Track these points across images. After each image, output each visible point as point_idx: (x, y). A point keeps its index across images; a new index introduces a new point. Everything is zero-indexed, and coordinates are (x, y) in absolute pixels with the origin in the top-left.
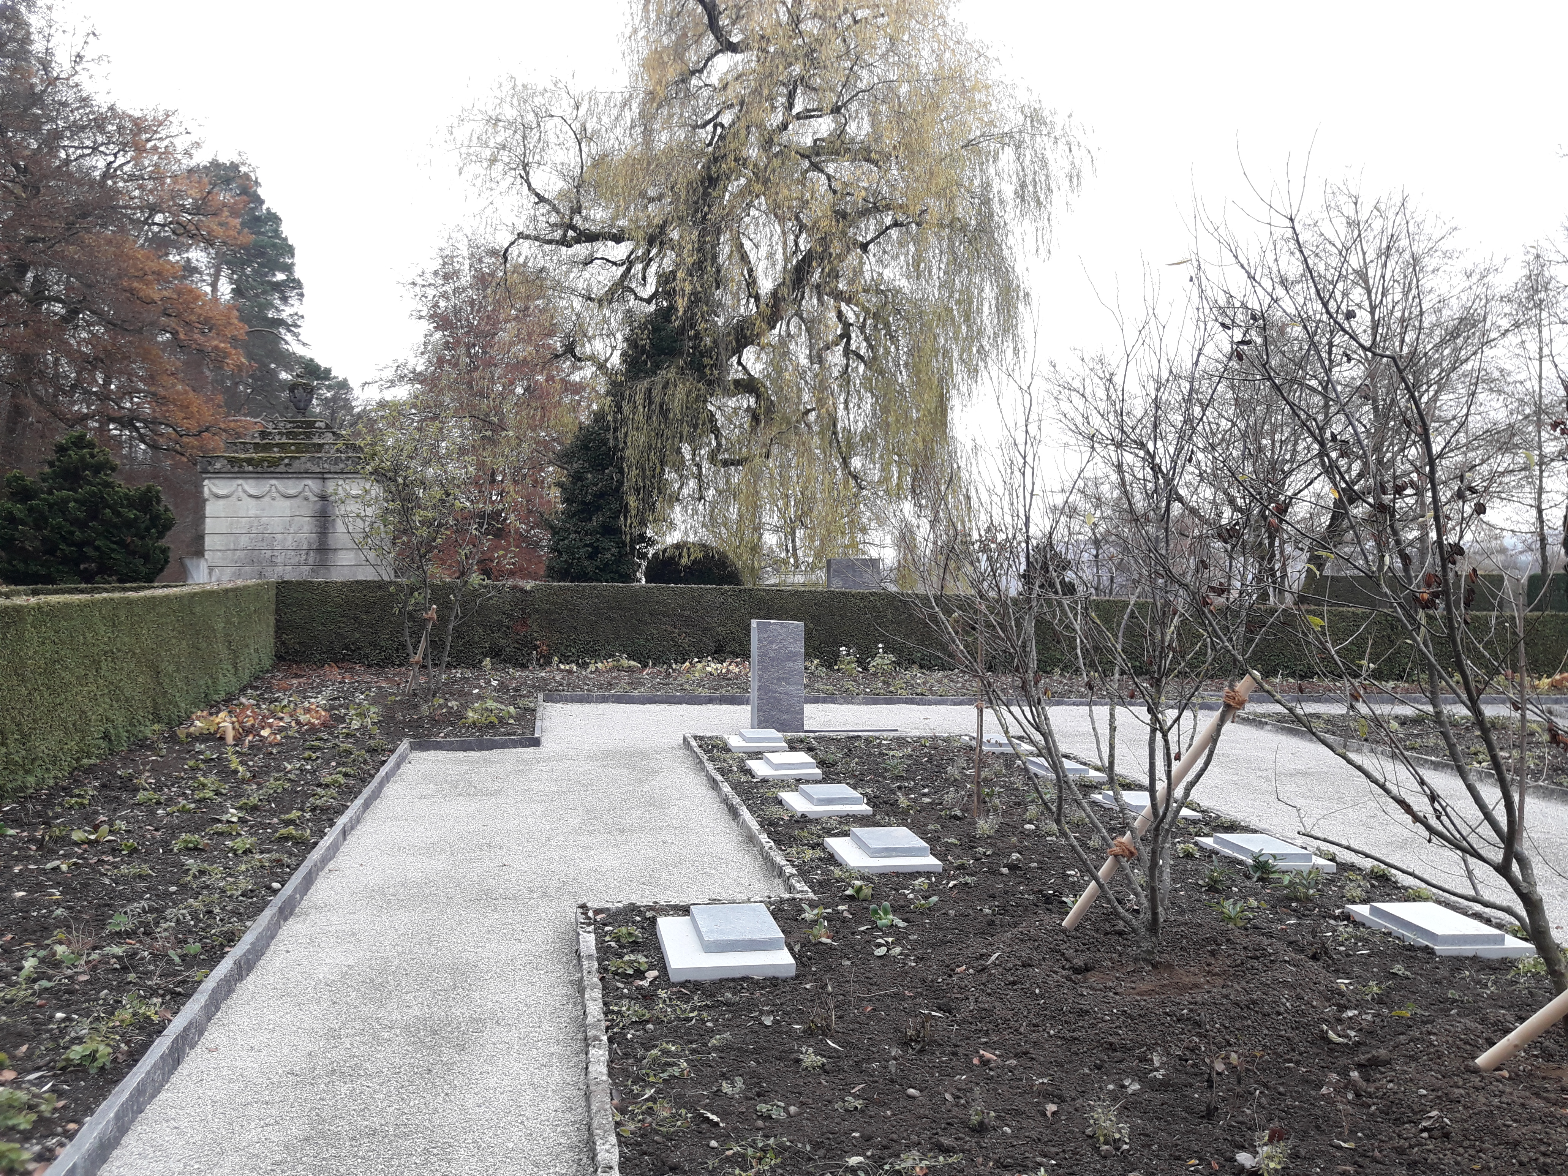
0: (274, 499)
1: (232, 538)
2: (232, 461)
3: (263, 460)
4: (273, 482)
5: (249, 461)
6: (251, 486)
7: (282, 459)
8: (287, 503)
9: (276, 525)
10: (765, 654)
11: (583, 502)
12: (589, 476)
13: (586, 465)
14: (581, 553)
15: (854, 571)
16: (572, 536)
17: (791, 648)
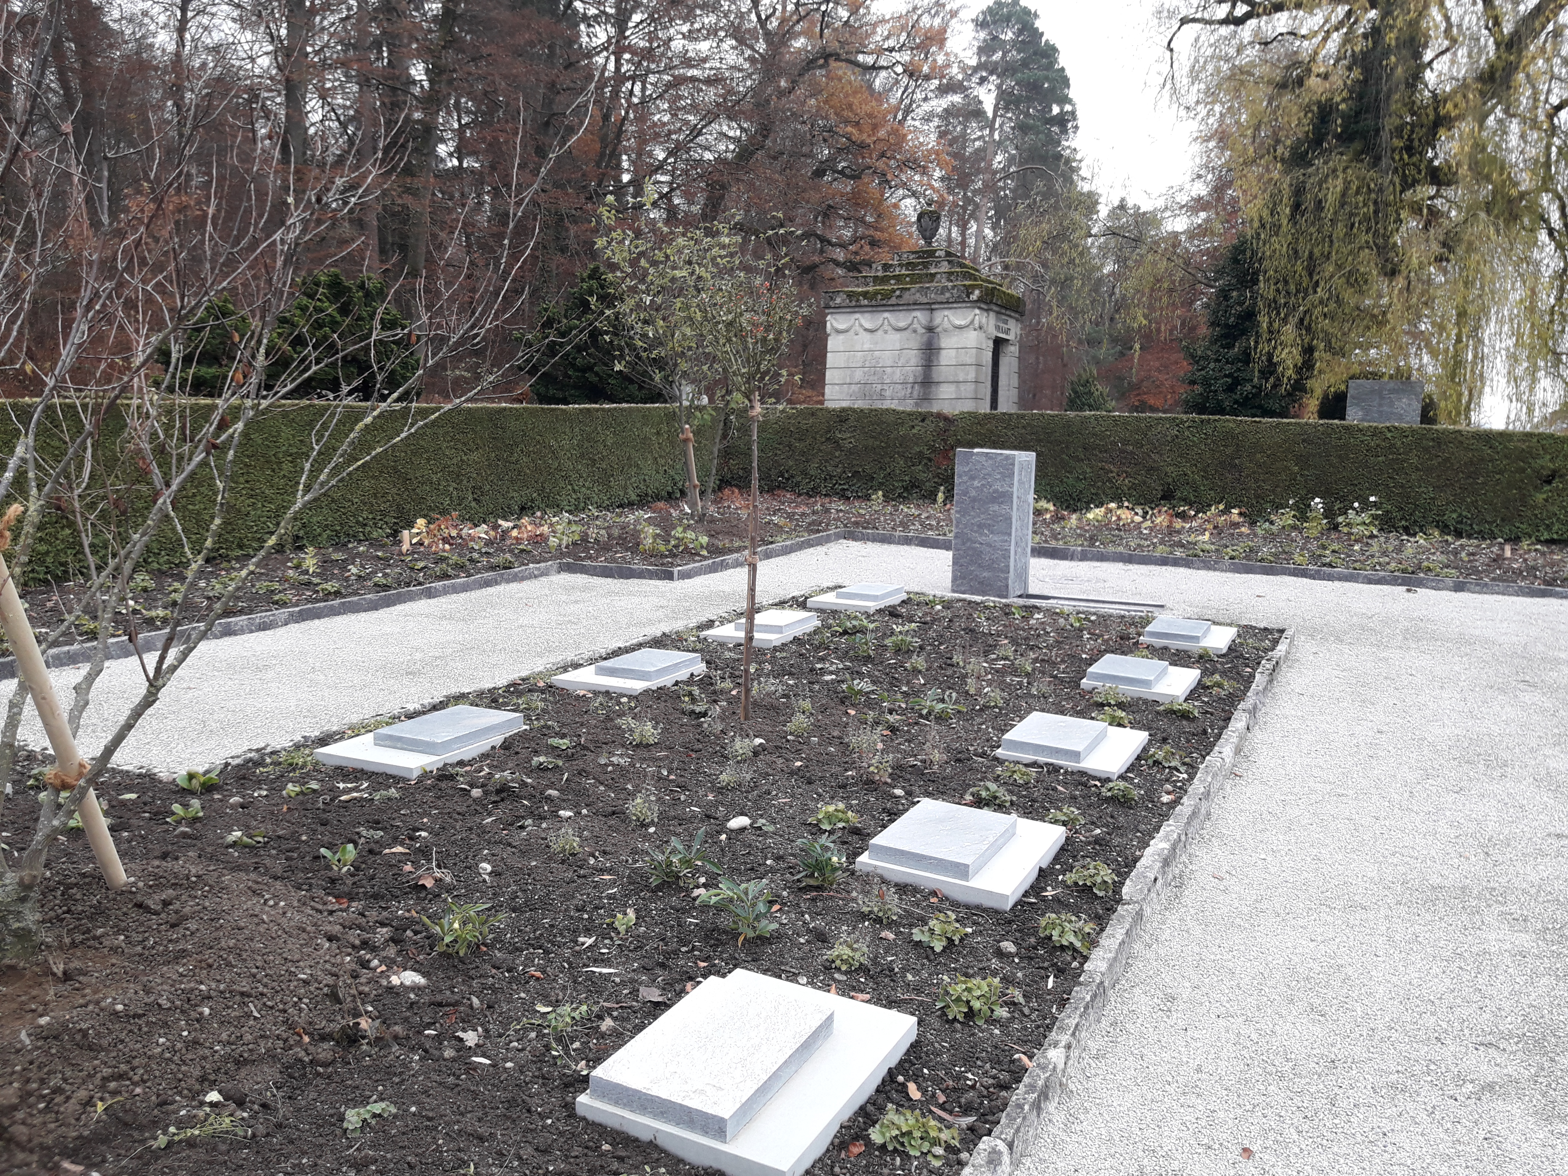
0: (886, 332)
1: (848, 372)
2: (850, 295)
3: (876, 293)
4: (886, 315)
5: (865, 295)
6: (866, 320)
7: (894, 291)
8: (898, 336)
9: (887, 358)
10: (965, 493)
11: (1227, 326)
12: (1235, 294)
13: (1234, 281)
14: (1218, 385)
15: (1382, 398)
16: (1212, 365)
17: (997, 486)
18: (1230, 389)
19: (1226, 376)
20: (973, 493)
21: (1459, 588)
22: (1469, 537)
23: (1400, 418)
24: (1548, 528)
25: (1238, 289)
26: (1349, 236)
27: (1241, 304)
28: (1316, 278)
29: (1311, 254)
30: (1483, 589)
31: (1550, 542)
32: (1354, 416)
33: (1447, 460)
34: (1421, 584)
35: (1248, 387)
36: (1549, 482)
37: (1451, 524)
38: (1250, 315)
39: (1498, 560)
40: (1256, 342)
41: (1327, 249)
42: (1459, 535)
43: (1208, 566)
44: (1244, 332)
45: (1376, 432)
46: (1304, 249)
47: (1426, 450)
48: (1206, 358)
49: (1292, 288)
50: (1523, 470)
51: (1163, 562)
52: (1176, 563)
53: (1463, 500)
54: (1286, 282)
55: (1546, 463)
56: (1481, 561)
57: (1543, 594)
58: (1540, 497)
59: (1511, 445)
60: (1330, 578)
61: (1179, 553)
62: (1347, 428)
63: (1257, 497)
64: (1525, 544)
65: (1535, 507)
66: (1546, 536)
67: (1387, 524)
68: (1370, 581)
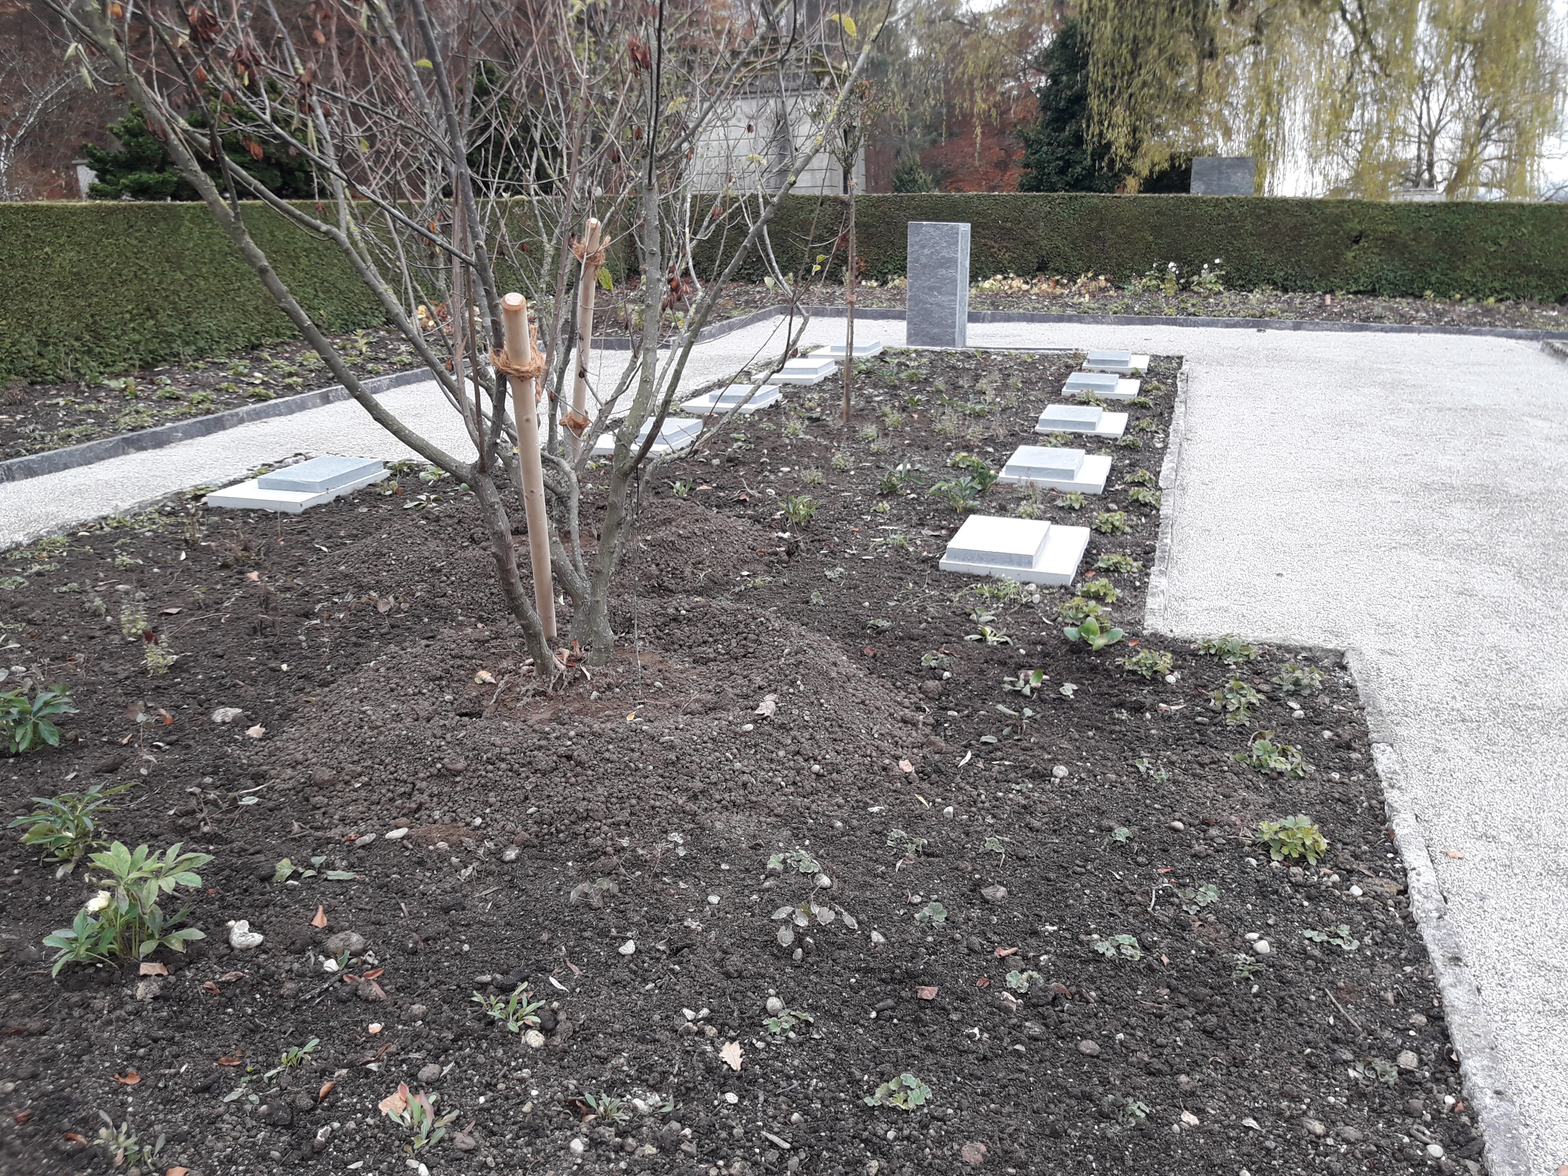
10: (917, 260)
11: (1057, 110)
12: (1064, 78)
13: (1063, 66)
14: (1051, 168)
15: (1221, 173)
16: (1045, 149)
17: (944, 253)
18: (1062, 171)
19: (1058, 159)
20: (924, 260)
21: (1297, 327)
22: (1294, 291)
23: (1236, 190)
24: (1356, 281)
25: (1067, 74)
26: (1170, 19)
27: (1070, 88)
28: (1139, 61)
29: (1135, 37)
30: (1316, 327)
31: (1355, 293)
32: (1197, 189)
33: (1277, 225)
34: (1267, 325)
35: (1079, 169)
36: (1357, 242)
37: (1279, 281)
38: (1080, 99)
39: (1322, 306)
40: (1088, 126)
41: (1150, 33)
42: (1285, 291)
43: (1096, 321)
44: (1073, 116)
45: (1218, 203)
46: (1129, 32)
47: (1259, 217)
48: (1038, 142)
49: (1118, 70)
50: (1336, 233)
51: (1060, 319)
52: (1070, 319)
53: (1288, 259)
54: (1112, 65)
55: (1354, 226)
56: (1308, 307)
57: (1361, 329)
58: (1350, 255)
59: (1328, 211)
60: (1195, 324)
61: (1069, 311)
62: (1193, 200)
63: (1118, 265)
64: (1339, 294)
65: (1345, 264)
66: (1354, 288)
67: (1229, 283)
68: (1227, 326)
